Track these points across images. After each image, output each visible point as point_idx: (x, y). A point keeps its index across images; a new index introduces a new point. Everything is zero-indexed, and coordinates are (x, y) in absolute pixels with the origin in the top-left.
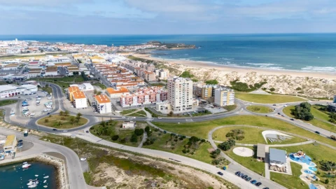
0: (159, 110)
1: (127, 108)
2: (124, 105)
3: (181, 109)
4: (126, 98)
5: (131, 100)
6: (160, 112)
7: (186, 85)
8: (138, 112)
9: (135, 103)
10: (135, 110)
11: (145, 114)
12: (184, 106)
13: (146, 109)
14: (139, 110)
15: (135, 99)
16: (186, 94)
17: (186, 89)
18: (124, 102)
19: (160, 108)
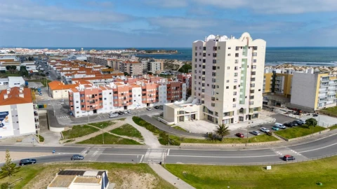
0: (176, 122)
1: (84, 119)
2: (79, 113)
3: (236, 118)
4: (82, 95)
5: (98, 98)
6: (178, 129)
7: (250, 51)
8: (117, 131)
9: (108, 107)
10: (106, 124)
11: (138, 135)
12: (242, 111)
13: (137, 120)
14: (120, 124)
15: (107, 95)
16: (249, 76)
17: (249, 63)
18: (77, 105)
19: (176, 116)
